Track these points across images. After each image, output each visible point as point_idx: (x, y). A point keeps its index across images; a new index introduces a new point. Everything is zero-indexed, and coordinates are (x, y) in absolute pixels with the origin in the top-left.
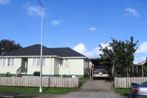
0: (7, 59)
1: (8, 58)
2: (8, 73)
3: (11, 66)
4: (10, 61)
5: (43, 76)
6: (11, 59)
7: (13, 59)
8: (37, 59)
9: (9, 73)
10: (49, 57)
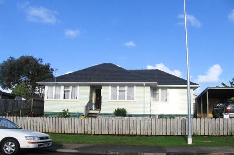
0: (62, 87)
1: (63, 85)
2: (64, 111)
3: (70, 99)
4: (69, 91)
5: (130, 116)
6: (71, 87)
7: (73, 88)
8: (118, 87)
9: (68, 111)
10: (142, 85)
